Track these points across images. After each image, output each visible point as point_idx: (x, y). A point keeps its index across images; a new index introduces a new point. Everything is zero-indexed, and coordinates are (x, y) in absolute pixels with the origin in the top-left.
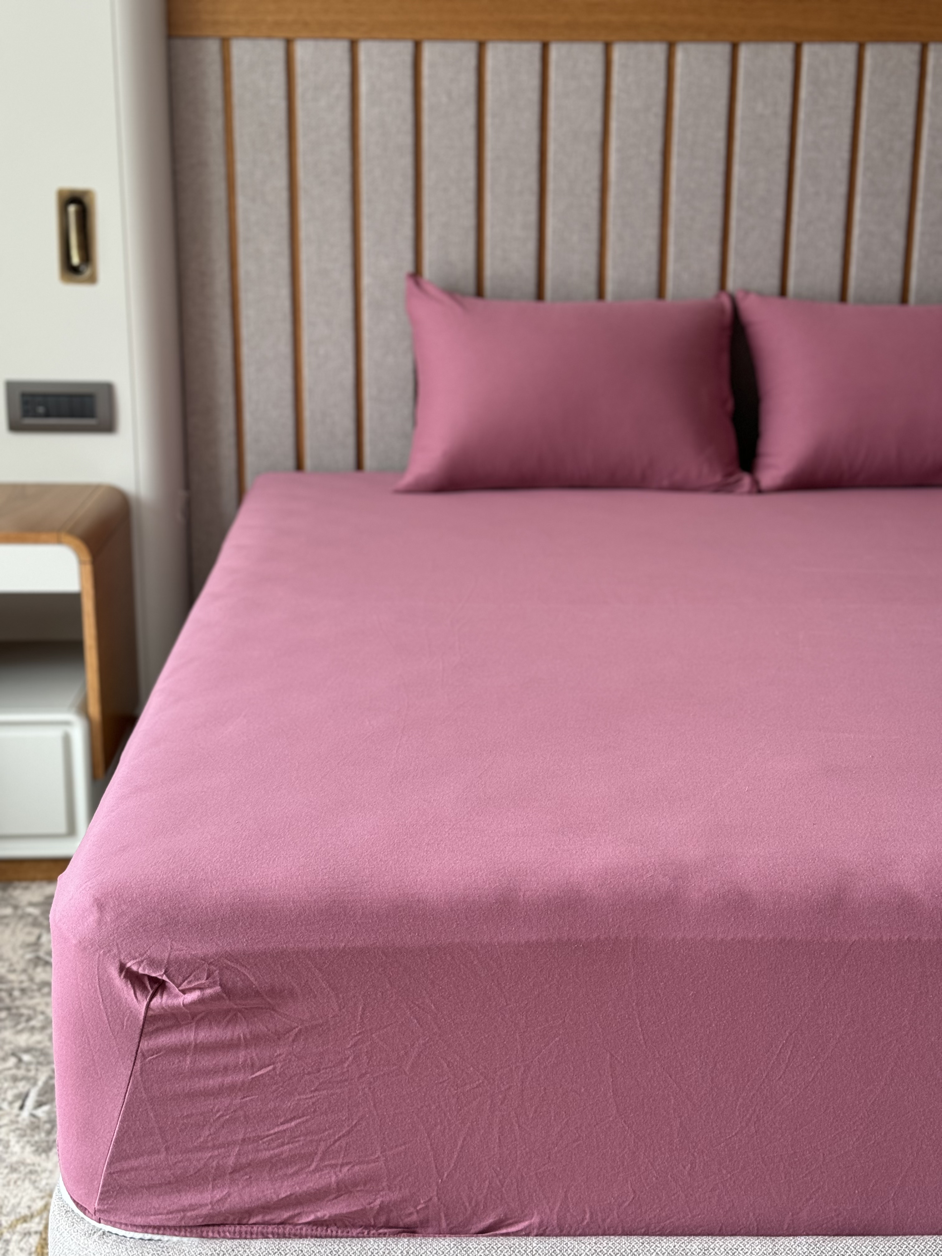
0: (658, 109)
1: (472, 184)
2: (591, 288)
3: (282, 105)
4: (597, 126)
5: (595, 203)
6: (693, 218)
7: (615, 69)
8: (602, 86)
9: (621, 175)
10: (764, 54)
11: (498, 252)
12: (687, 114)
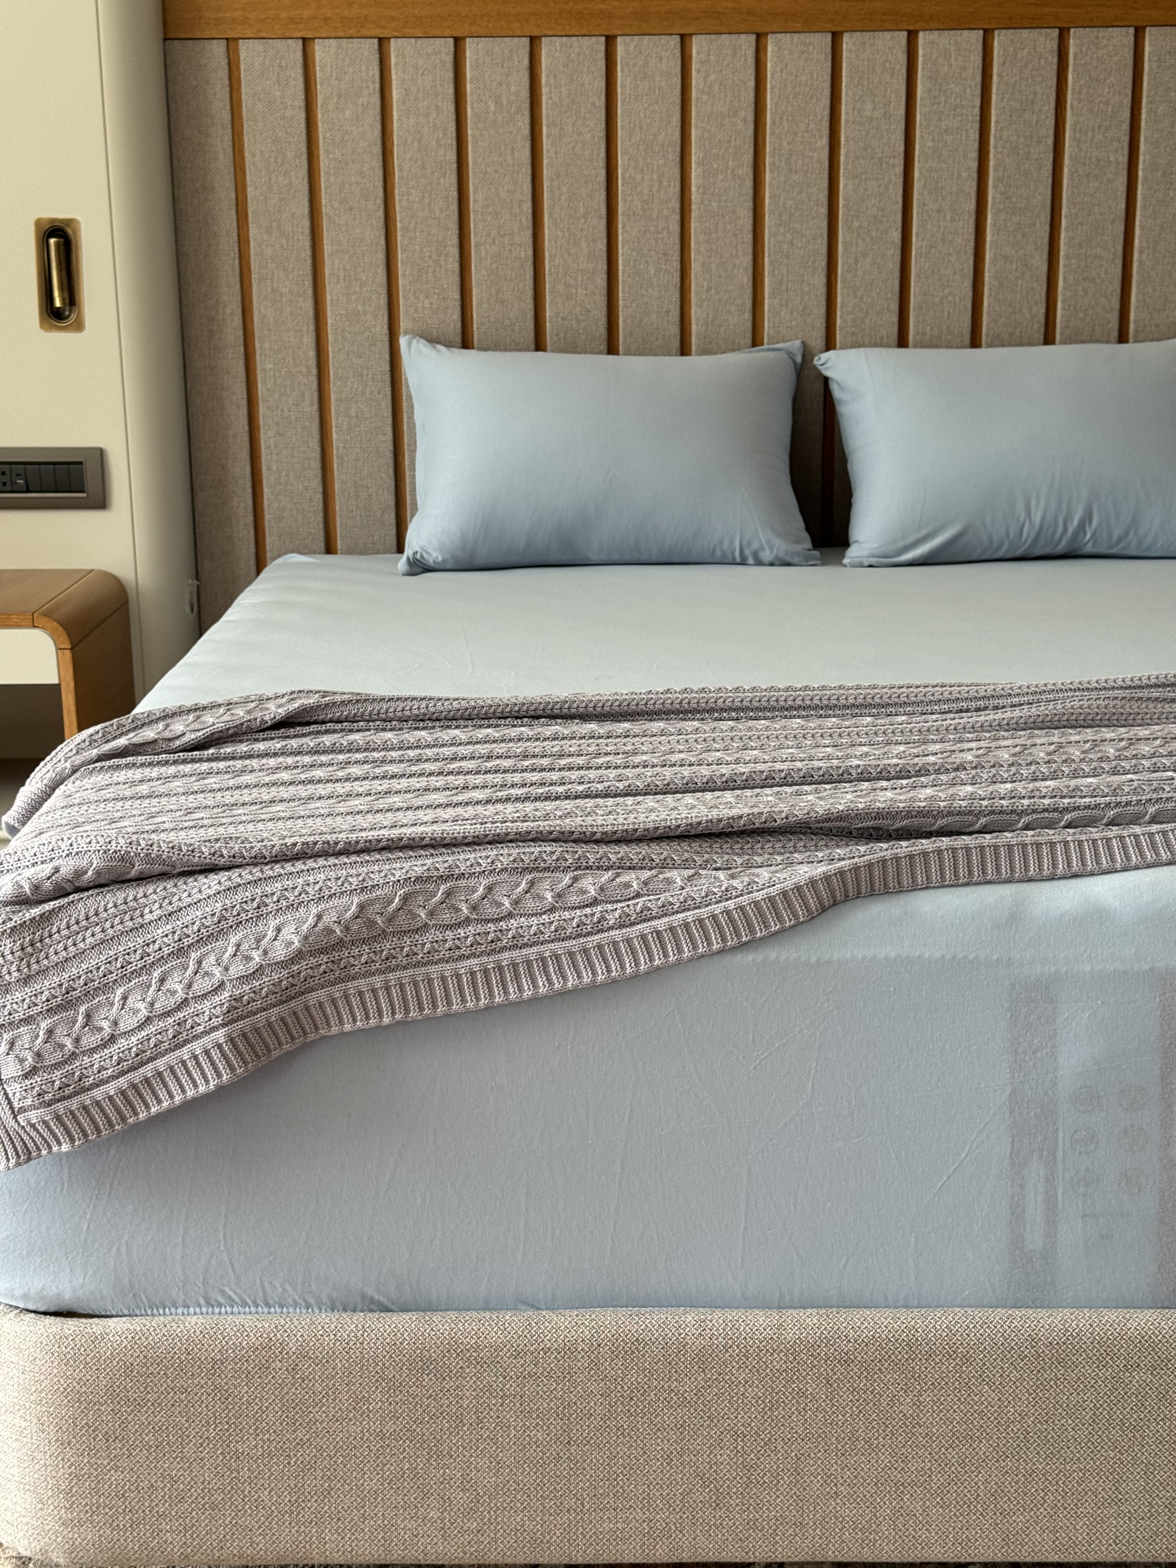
4: (675, 134)
6: (792, 243)
7: (694, 66)
8: (679, 86)
9: (704, 193)
10: (872, 45)
11: (561, 288)
12: (781, 118)
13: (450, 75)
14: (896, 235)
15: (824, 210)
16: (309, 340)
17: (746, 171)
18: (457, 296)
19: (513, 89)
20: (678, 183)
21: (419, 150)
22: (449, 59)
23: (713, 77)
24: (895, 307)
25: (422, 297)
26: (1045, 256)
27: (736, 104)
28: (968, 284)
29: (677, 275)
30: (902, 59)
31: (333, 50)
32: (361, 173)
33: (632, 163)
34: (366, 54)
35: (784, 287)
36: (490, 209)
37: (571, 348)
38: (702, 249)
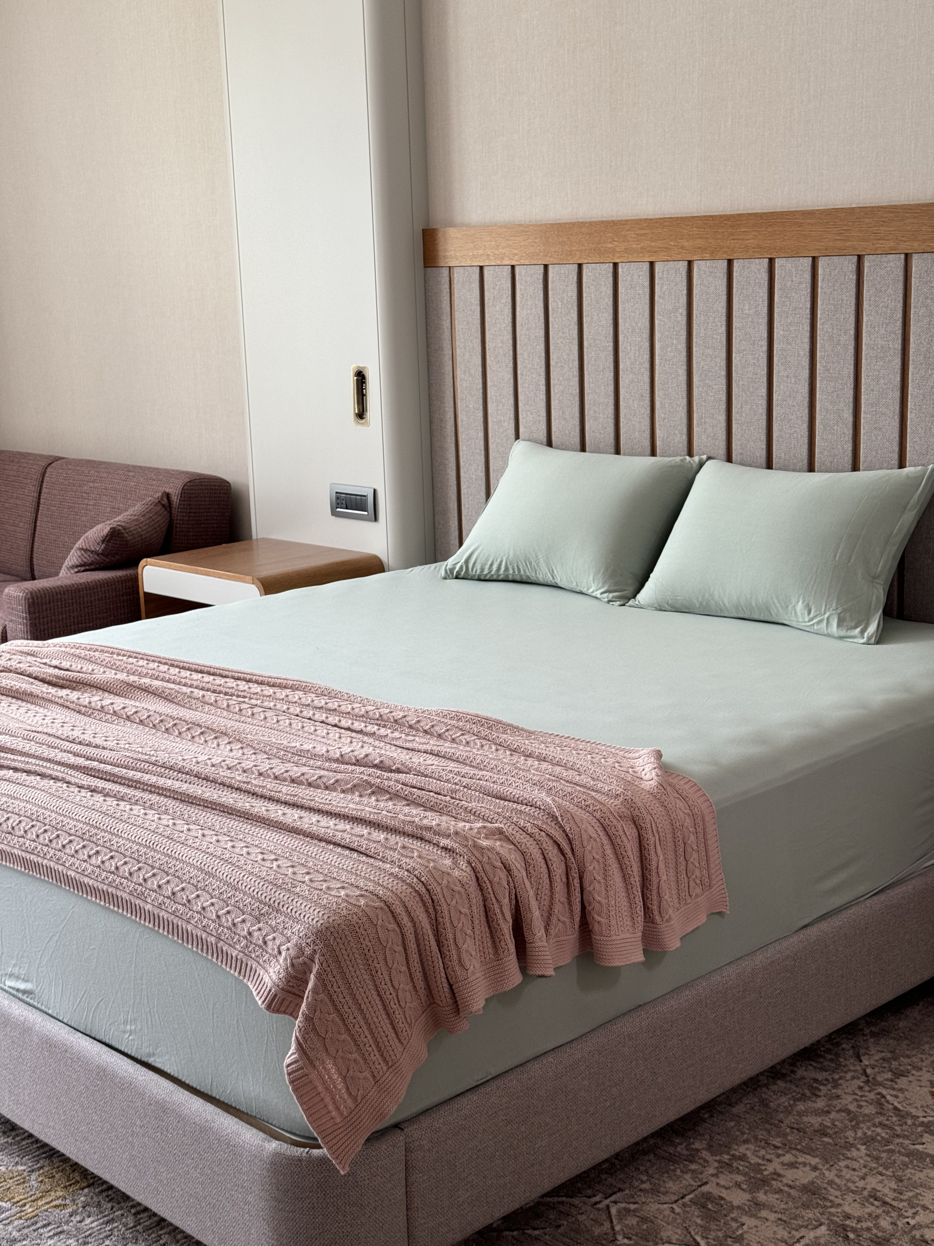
0: (683, 311)
1: (576, 363)
2: (647, 443)
3: (478, 309)
4: (648, 324)
5: (647, 379)
6: (707, 392)
7: (657, 281)
8: (648, 293)
9: (661, 359)
10: (749, 268)
11: (592, 412)
12: (700, 314)
13: (541, 286)
14: (764, 391)
15: (724, 373)
16: (481, 435)
17: (682, 346)
18: (545, 414)
19: (569, 295)
20: (648, 352)
21: (528, 330)
22: (541, 277)
23: (665, 287)
24: (764, 437)
25: (529, 413)
26: (851, 411)
27: (677, 304)
28: (805, 426)
29: (649, 408)
30: (765, 276)
31: (492, 272)
32: (502, 342)
33: (626, 340)
34: (505, 274)
35: (703, 421)
36: (559, 365)
37: (597, 450)
38: (661, 394)
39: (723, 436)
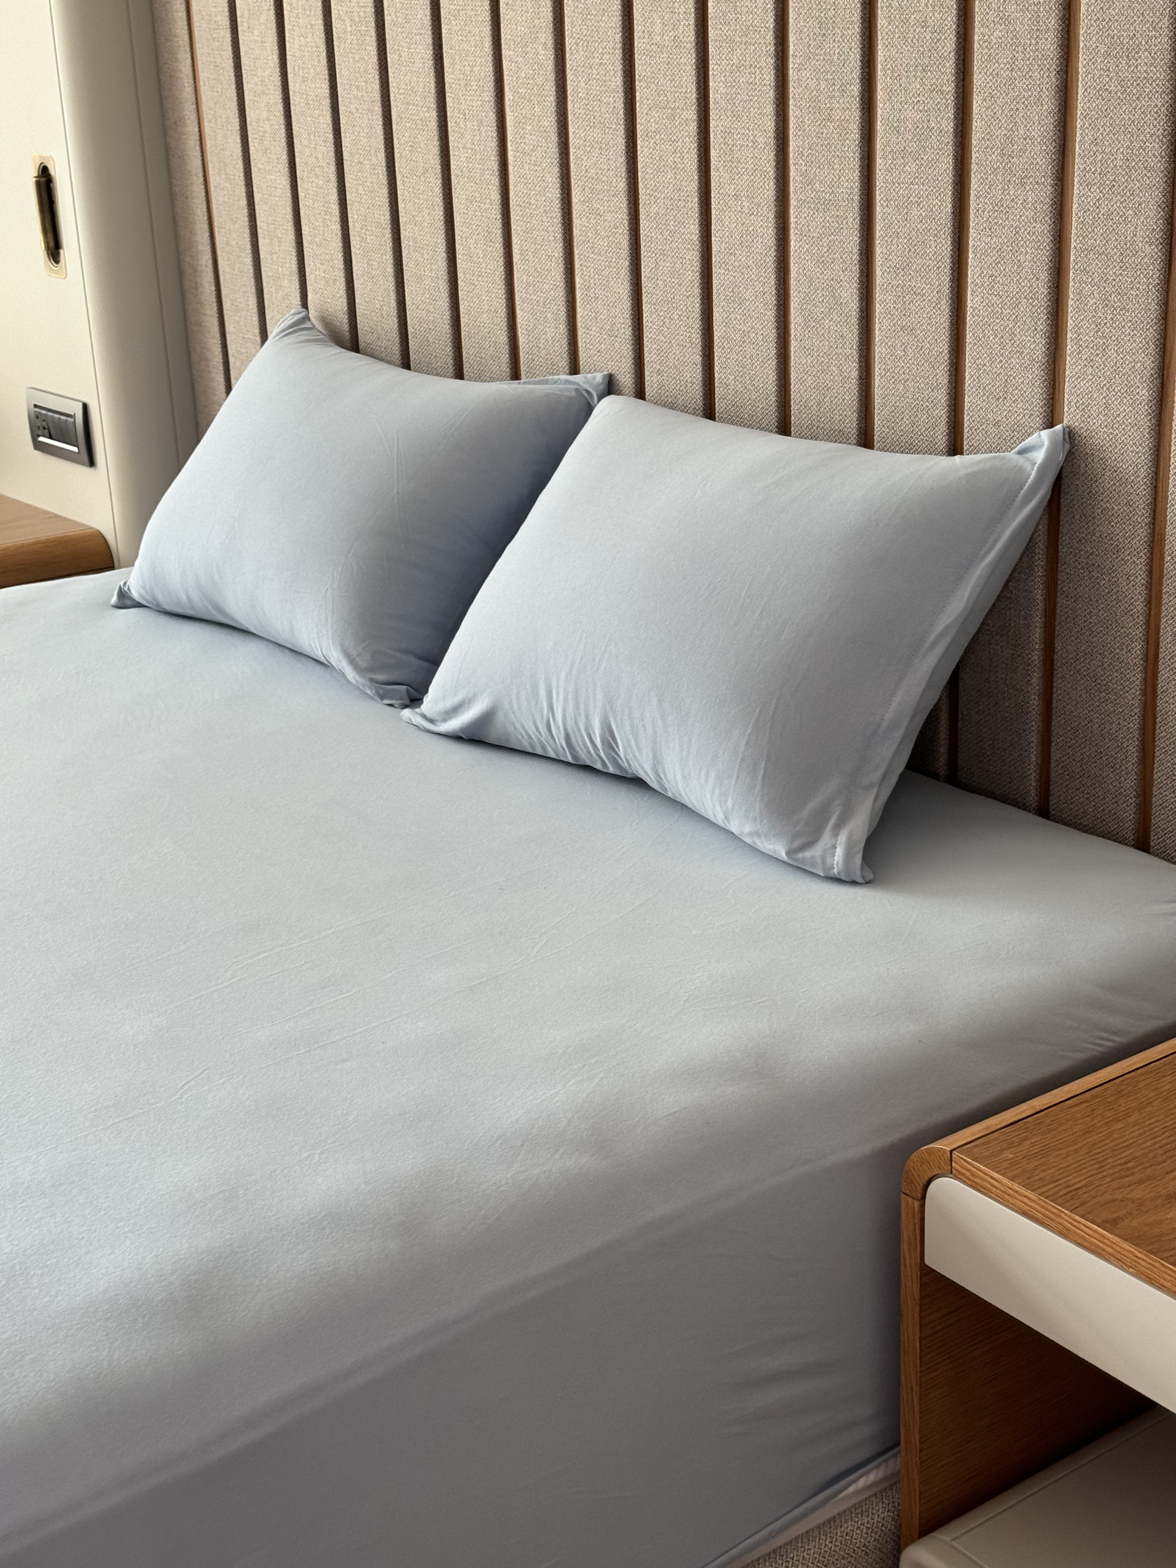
5: (496, 196)
6: (595, 228)
15: (622, 185)
20: (495, 133)
21: (305, 81)
28: (770, 315)
35: (592, 293)
36: (357, 158)
38: (520, 228)
39: (626, 331)
